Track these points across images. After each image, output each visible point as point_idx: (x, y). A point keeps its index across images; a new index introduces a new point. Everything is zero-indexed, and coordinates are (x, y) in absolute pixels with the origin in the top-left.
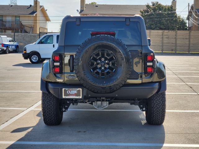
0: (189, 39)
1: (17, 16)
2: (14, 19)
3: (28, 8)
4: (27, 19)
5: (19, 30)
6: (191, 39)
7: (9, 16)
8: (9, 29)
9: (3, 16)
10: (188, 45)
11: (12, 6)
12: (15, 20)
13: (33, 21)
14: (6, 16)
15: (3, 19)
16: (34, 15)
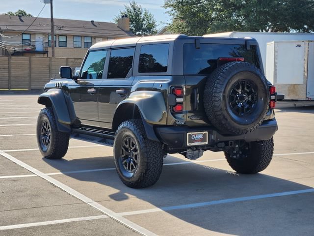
0: (9, 68)
6: (11, 70)
10: (8, 78)
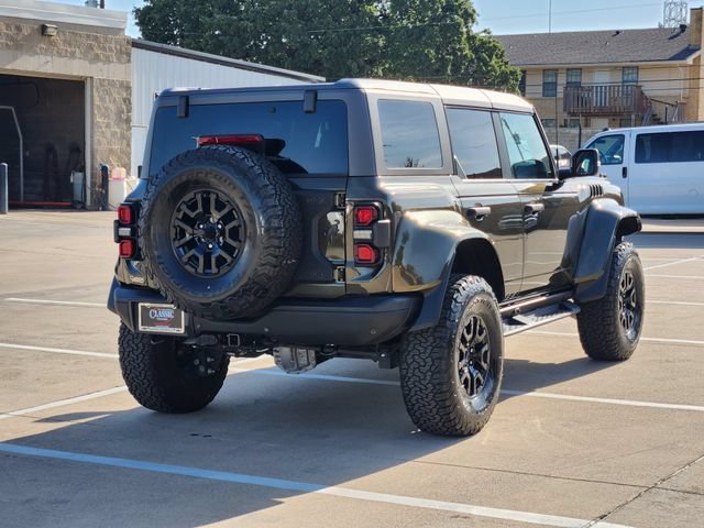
1: (628, 67)
2: (618, 77)
3: (672, 38)
4: (664, 74)
5: (633, 117)
7: (601, 69)
8: (597, 115)
9: (581, 69)
11: (618, 32)
12: (623, 82)
13: (682, 84)
14: (591, 70)
15: (583, 82)
16: (690, 61)
